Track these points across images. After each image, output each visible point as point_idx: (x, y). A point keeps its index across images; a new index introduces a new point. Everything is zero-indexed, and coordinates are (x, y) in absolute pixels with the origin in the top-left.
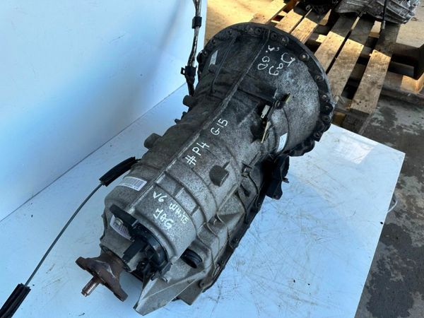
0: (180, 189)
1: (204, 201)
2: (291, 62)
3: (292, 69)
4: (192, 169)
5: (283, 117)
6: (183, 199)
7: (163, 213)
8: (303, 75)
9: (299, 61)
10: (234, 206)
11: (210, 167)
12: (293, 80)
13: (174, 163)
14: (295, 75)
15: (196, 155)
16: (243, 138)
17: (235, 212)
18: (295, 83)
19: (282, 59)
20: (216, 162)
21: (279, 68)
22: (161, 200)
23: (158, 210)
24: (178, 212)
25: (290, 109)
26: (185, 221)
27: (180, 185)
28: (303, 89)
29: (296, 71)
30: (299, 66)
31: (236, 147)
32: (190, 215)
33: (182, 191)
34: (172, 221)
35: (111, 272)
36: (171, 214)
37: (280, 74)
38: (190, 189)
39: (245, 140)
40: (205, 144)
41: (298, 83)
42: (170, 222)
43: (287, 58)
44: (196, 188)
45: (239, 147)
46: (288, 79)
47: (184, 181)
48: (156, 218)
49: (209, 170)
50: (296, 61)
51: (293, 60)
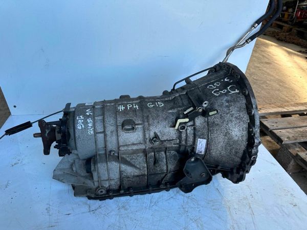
0: (101, 116)
1: (109, 132)
2: (234, 92)
3: (232, 97)
4: (116, 112)
5: (205, 124)
6: (99, 122)
7: (82, 119)
8: (238, 105)
9: (241, 94)
10: (140, 163)
11: (128, 117)
12: (227, 104)
13: (112, 104)
14: (231, 101)
15: (126, 108)
16: (166, 119)
17: (138, 166)
18: (227, 107)
19: (228, 88)
20: (134, 119)
21: (222, 92)
22: (88, 114)
23: (81, 116)
24: (90, 125)
25: (214, 122)
26: (90, 133)
27: (103, 114)
28: (233, 114)
29: (234, 100)
30: (239, 97)
31: (156, 121)
32: (96, 133)
33: (100, 118)
34: (83, 127)
35: (47, 132)
36: (85, 123)
37: (219, 96)
38: (106, 120)
39: (167, 121)
40: (137, 107)
41: (231, 108)
42: (81, 126)
43: (232, 89)
44: (110, 122)
45: (158, 122)
46: (223, 102)
47: (107, 114)
48: (77, 119)
49: (126, 119)
50: (239, 93)
51: (237, 91)
